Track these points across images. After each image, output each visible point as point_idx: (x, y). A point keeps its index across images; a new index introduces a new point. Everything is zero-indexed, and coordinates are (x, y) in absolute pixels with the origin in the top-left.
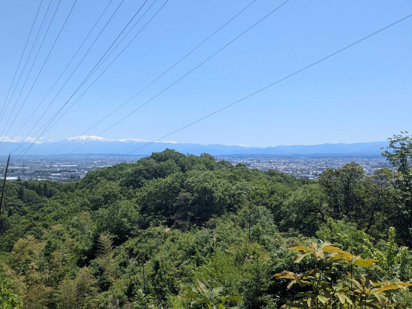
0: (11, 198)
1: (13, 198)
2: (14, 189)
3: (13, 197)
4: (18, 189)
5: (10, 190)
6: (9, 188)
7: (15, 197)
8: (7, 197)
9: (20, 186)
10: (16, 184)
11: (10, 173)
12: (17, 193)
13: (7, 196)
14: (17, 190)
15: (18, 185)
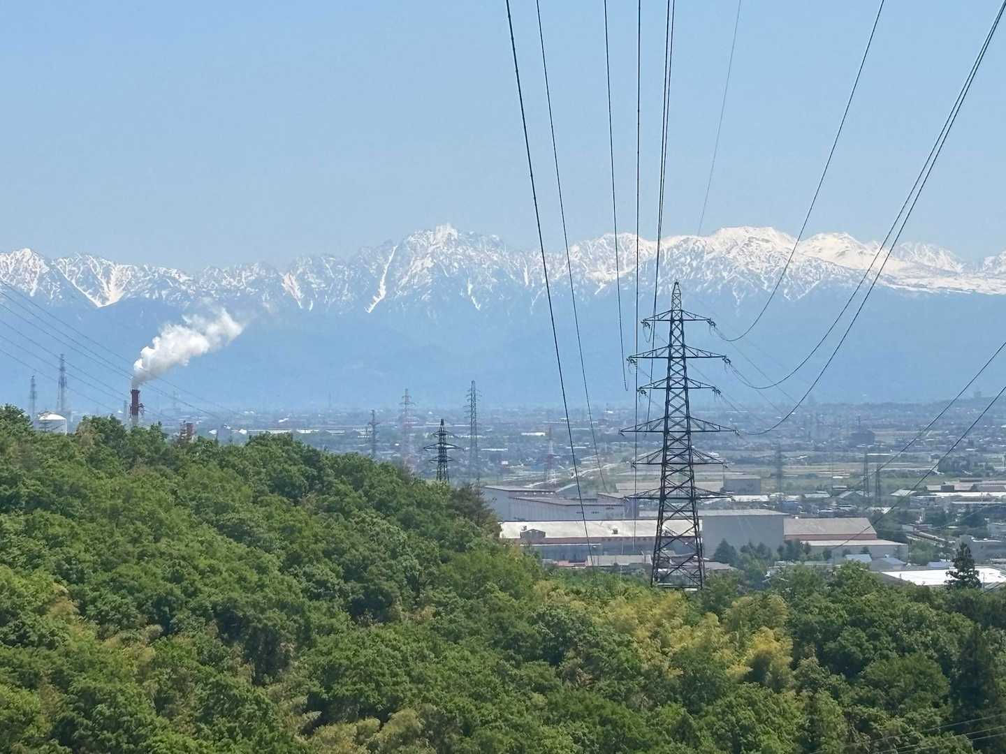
0: (898, 722)
1: (911, 721)
2: (926, 647)
3: (916, 715)
4: (954, 651)
5: (894, 655)
6: (886, 639)
7: (929, 712)
8: (873, 711)
9: (967, 626)
10: (938, 608)
11: (957, 534)
12: (944, 684)
13: (872, 703)
14: (945, 663)
15: (958, 618)
